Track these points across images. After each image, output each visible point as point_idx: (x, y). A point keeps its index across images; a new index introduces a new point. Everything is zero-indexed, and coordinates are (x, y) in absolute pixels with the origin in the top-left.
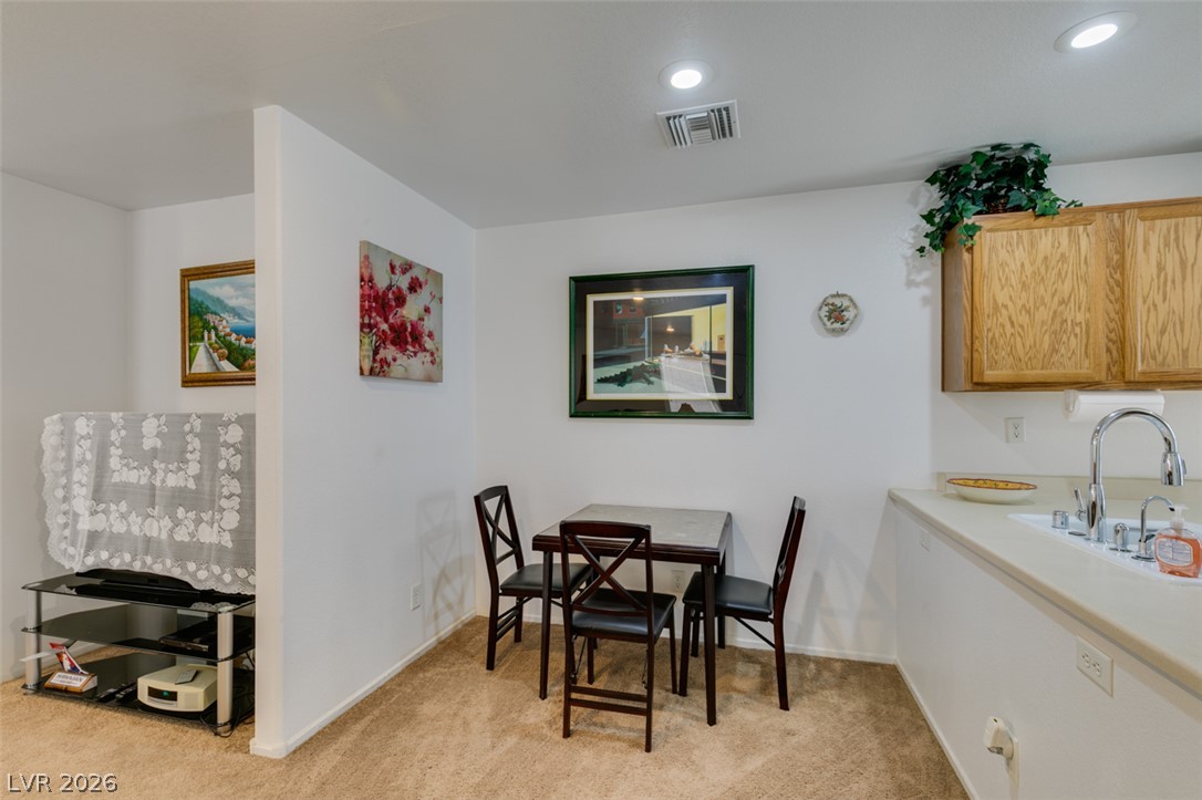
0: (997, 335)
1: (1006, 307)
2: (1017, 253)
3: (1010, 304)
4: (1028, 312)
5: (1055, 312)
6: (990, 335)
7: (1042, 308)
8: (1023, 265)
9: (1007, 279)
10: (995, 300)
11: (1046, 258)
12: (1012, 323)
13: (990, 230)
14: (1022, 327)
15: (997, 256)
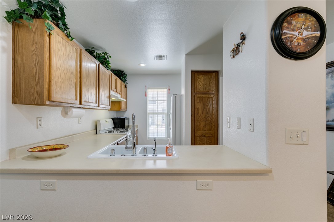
0: (57, 81)
1: (59, 69)
2: (62, 48)
3: (60, 68)
4: (64, 73)
5: (70, 76)
6: (55, 79)
7: (67, 74)
8: (63, 53)
9: (60, 57)
10: (56, 65)
11: (68, 54)
12: (61, 76)
13: (56, 32)
14: (63, 79)
15: (57, 46)
